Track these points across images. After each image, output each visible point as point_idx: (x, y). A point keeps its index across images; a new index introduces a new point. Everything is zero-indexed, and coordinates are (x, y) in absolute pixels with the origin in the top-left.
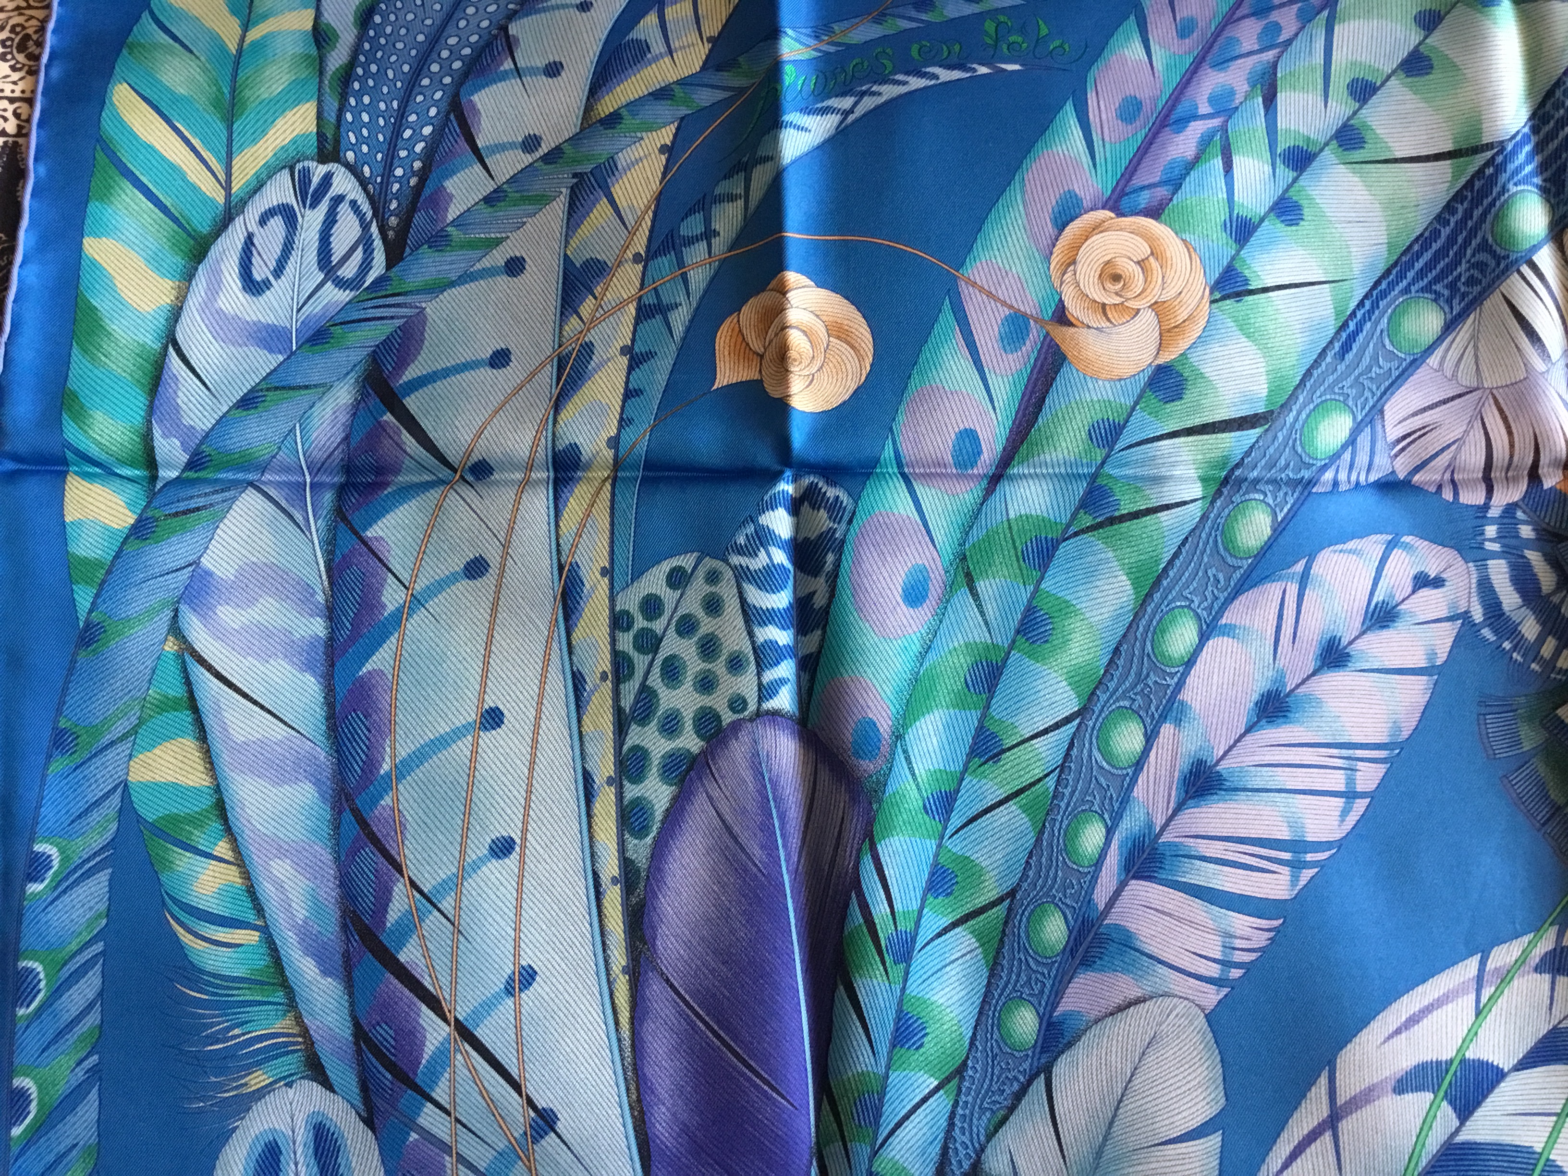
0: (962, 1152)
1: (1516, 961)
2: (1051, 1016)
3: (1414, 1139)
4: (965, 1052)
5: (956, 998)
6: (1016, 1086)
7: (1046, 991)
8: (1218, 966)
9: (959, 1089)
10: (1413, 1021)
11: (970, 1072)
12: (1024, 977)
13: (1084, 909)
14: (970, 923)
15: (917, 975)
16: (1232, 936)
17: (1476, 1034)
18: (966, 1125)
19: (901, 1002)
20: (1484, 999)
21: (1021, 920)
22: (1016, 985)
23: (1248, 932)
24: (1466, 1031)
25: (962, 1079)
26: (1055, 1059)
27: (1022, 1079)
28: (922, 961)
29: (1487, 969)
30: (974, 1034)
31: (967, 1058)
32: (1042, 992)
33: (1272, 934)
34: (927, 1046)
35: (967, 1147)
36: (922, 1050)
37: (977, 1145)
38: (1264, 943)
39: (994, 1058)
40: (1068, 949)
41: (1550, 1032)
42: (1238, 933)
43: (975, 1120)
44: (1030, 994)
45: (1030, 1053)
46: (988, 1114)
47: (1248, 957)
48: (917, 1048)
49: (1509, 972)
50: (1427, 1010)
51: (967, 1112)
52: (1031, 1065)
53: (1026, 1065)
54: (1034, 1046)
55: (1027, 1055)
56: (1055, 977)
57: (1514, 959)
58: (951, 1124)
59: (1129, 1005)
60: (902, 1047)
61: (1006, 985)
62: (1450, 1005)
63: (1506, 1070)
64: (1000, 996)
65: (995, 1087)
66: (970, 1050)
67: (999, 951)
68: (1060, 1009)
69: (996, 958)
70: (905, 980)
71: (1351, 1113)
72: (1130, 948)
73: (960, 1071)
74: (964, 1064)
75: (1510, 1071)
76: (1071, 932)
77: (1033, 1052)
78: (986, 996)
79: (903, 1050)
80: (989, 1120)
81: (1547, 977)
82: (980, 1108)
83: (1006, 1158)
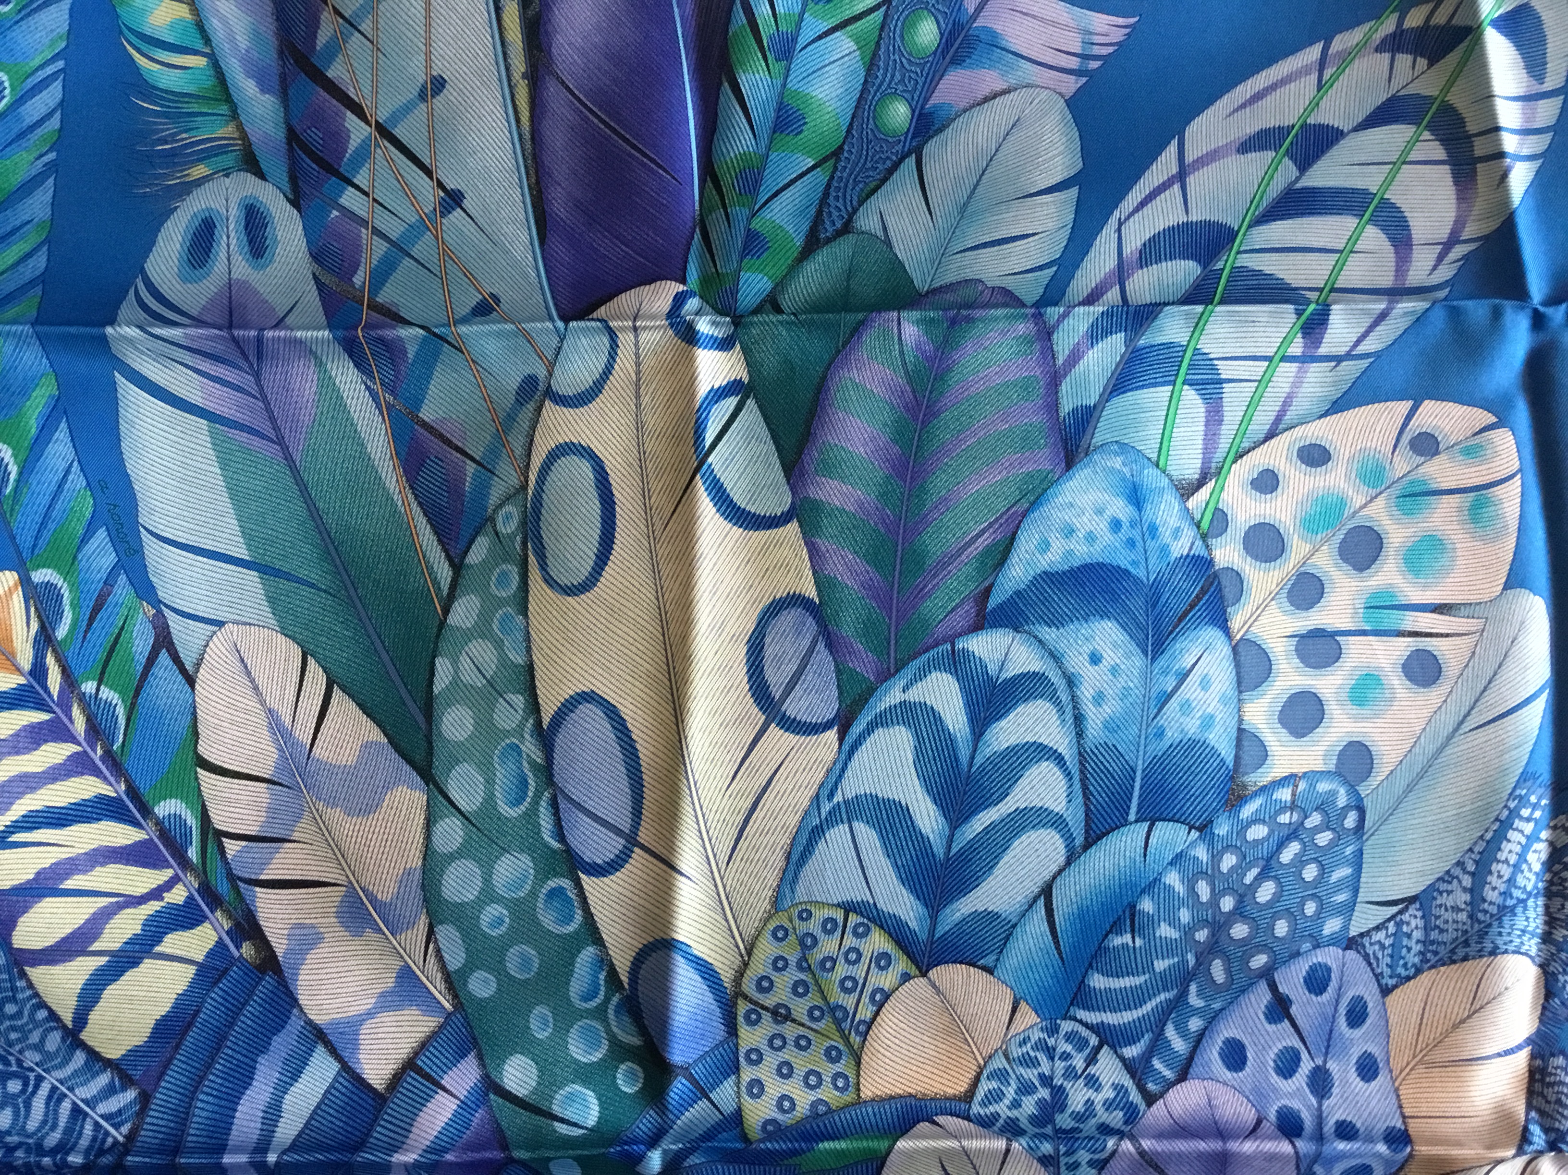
0: (835, 213)
1: (1357, 45)
2: (922, 108)
3: (1256, 187)
4: (841, 139)
5: (834, 95)
6: (889, 163)
7: (919, 87)
8: (1079, 60)
9: (835, 168)
10: (1258, 97)
11: (846, 155)
12: (898, 76)
13: (954, 14)
14: (849, 28)
15: (798, 72)
16: (1091, 33)
17: (1318, 104)
18: (840, 194)
19: (781, 95)
20: (1326, 77)
21: (896, 25)
22: (890, 83)
23: (1105, 29)
24: (1307, 103)
25: (838, 160)
26: (926, 142)
27: (894, 158)
28: (802, 61)
29: (1330, 52)
30: (851, 124)
31: (844, 142)
32: (915, 89)
33: (1128, 30)
34: (806, 133)
35: (840, 210)
36: (802, 136)
37: (850, 209)
38: (1122, 38)
39: (869, 142)
40: (940, 50)
41: (1389, 100)
42: (1099, 30)
43: (849, 191)
44: (904, 91)
45: (902, 138)
46: (861, 186)
47: (1105, 51)
48: (797, 135)
49: (1350, 54)
50: (1273, 87)
51: (842, 185)
52: (904, 147)
53: (899, 148)
54: (907, 133)
55: (900, 141)
56: (928, 74)
57: (1355, 43)
58: (826, 194)
59: (995, 96)
60: (782, 132)
61: (882, 83)
62: (1293, 84)
63: (1346, 130)
64: (875, 94)
65: (869, 165)
66: (846, 137)
67: (875, 55)
68: (931, 102)
69: (872, 59)
70: (786, 77)
71: (1198, 169)
72: (997, 47)
73: (837, 153)
74: (841, 148)
75: (1349, 132)
76: (942, 35)
77: (906, 138)
78: (862, 92)
79: (783, 135)
80: (862, 190)
81: (1387, 56)
82: (854, 180)
83: (876, 218)
